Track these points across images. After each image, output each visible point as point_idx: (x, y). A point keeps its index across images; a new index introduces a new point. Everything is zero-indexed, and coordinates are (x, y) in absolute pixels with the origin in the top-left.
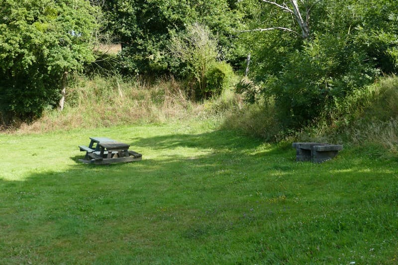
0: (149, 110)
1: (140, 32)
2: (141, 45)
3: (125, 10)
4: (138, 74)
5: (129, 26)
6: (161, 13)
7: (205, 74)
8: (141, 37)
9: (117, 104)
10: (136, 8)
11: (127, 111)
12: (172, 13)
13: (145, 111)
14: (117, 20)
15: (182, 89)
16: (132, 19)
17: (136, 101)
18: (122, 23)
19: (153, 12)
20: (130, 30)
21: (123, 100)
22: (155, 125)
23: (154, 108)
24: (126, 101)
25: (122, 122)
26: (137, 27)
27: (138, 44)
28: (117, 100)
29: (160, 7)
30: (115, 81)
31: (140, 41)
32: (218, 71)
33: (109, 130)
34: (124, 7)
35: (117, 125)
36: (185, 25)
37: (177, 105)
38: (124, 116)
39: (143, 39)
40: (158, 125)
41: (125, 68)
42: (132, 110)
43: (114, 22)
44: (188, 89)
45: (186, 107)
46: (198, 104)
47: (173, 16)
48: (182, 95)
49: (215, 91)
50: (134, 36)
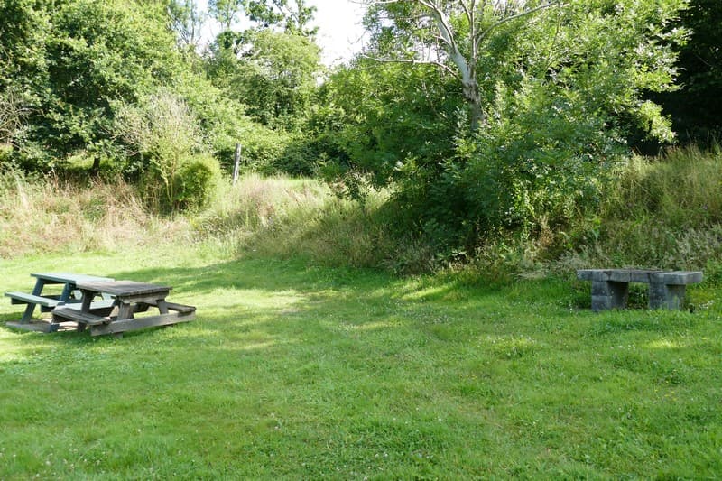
0: (79, 230)
1: (58, 101)
2: (60, 122)
3: (32, 60)
4: (53, 170)
5: (38, 89)
6: (97, 72)
7: (178, 172)
8: (58, 110)
9: (18, 219)
10: (49, 61)
11: (40, 232)
12: (114, 74)
13: (73, 231)
14: (15, 76)
15: (136, 196)
16: (43, 77)
17: (55, 216)
18: (23, 83)
19: (81, 71)
20: (39, 96)
21: (29, 212)
22: (98, 254)
23: (88, 226)
24: (34, 214)
25: (34, 251)
26: (51, 94)
27: (54, 121)
28: (20, 212)
29: (95, 62)
30: (12, 180)
31: (58, 117)
32: (201, 167)
33: (12, 263)
34: (30, 56)
35: (26, 256)
36: (136, 94)
37: (129, 222)
38: (34, 239)
39: (63, 113)
40: (104, 255)
41: (30, 159)
42: (48, 230)
43: (9, 80)
44: (147, 196)
45: (147, 226)
46: (167, 220)
47: (115, 80)
48: (136, 205)
49: (193, 199)
50: (46, 107)
